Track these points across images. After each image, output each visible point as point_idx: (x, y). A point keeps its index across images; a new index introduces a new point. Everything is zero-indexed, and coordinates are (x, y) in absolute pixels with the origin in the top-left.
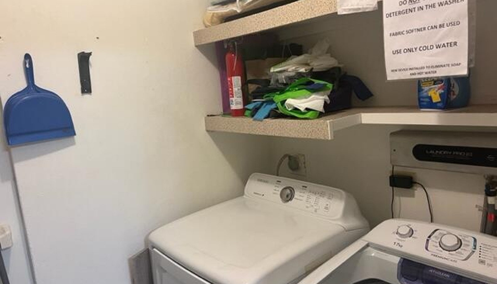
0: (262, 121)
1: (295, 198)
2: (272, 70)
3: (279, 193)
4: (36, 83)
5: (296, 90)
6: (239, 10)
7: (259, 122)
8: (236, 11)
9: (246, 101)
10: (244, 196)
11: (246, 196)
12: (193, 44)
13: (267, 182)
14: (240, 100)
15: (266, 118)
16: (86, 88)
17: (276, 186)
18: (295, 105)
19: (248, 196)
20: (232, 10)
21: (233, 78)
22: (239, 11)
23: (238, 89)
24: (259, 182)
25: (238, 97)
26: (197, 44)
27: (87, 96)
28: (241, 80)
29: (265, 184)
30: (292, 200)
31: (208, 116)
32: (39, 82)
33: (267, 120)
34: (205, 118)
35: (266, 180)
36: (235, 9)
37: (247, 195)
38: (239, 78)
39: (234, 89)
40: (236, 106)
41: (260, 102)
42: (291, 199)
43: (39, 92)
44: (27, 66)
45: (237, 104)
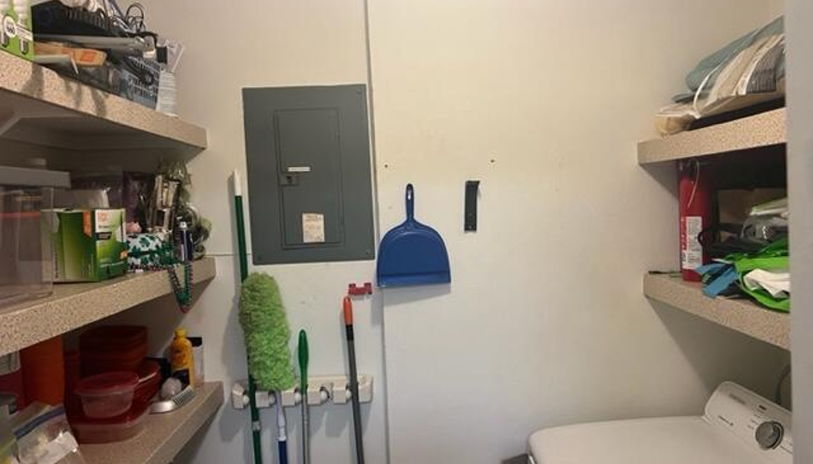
0: (714, 298)
1: (782, 447)
2: (755, 212)
3: (756, 427)
4: (416, 217)
5: (777, 256)
6: (697, 115)
7: (709, 299)
8: (693, 117)
9: (707, 259)
10: (703, 417)
11: (706, 417)
12: (636, 161)
13: (742, 402)
14: (698, 255)
15: (719, 294)
16: (471, 224)
17: (755, 415)
18: (763, 283)
19: (709, 419)
20: (688, 116)
21: (688, 218)
22: (698, 117)
23: (695, 238)
24: (732, 401)
25: (693, 250)
26: (642, 162)
27: (471, 234)
28: (703, 222)
29: (739, 404)
30: (774, 448)
31: (650, 272)
32: (418, 217)
33: (721, 298)
34: (645, 276)
35: (743, 398)
36: (692, 113)
37: (709, 417)
38: (699, 219)
39: (688, 236)
40: (691, 265)
41: (722, 265)
42: (773, 446)
43: (417, 228)
44: (409, 197)
45: (691, 260)
